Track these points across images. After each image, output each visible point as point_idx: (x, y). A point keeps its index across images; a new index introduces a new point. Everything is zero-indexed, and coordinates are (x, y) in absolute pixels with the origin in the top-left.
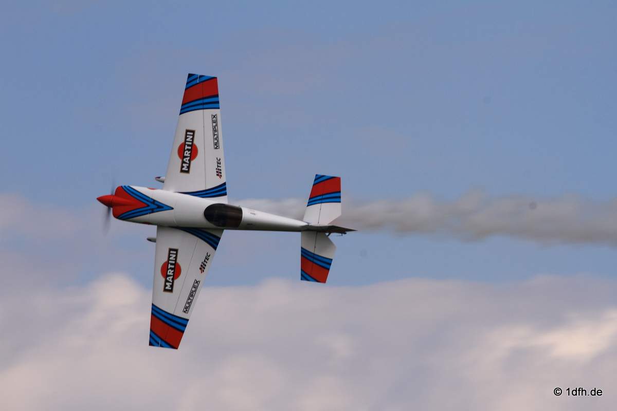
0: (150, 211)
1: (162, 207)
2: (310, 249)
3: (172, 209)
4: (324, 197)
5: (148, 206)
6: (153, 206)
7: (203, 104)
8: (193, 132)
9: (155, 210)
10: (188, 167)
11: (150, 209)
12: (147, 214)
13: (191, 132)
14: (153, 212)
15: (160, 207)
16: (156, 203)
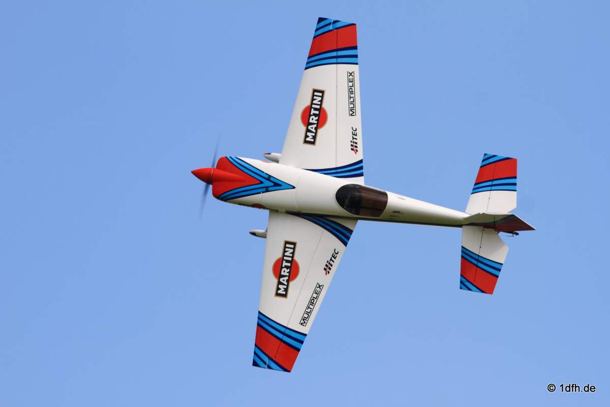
0: (264, 190)
1: (280, 185)
2: (474, 248)
3: (294, 188)
4: (495, 182)
5: (262, 183)
6: (267, 183)
7: (337, 57)
8: (322, 92)
10: (314, 137)
11: (264, 187)
12: (260, 193)
13: (318, 93)
15: (277, 185)
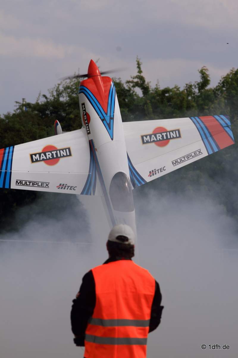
0: (102, 118)
1: (110, 129)
3: (112, 139)
5: (106, 114)
6: (108, 119)
9: (105, 122)
10: (147, 142)
11: (104, 117)
12: (99, 115)
14: (103, 120)
15: (109, 126)
16: (112, 121)
